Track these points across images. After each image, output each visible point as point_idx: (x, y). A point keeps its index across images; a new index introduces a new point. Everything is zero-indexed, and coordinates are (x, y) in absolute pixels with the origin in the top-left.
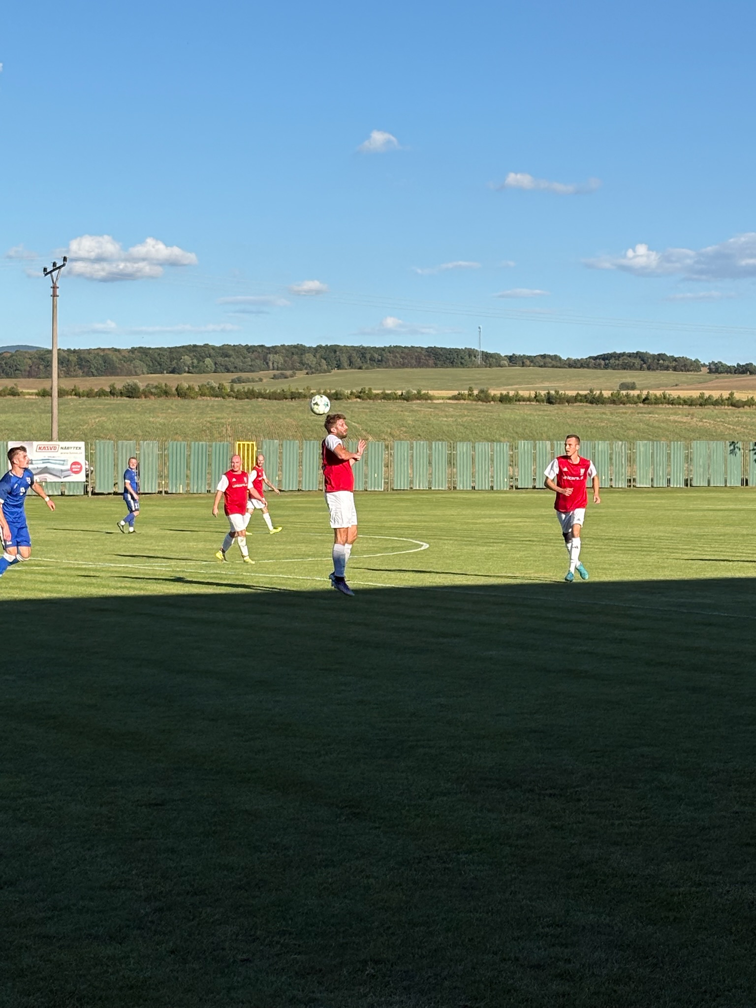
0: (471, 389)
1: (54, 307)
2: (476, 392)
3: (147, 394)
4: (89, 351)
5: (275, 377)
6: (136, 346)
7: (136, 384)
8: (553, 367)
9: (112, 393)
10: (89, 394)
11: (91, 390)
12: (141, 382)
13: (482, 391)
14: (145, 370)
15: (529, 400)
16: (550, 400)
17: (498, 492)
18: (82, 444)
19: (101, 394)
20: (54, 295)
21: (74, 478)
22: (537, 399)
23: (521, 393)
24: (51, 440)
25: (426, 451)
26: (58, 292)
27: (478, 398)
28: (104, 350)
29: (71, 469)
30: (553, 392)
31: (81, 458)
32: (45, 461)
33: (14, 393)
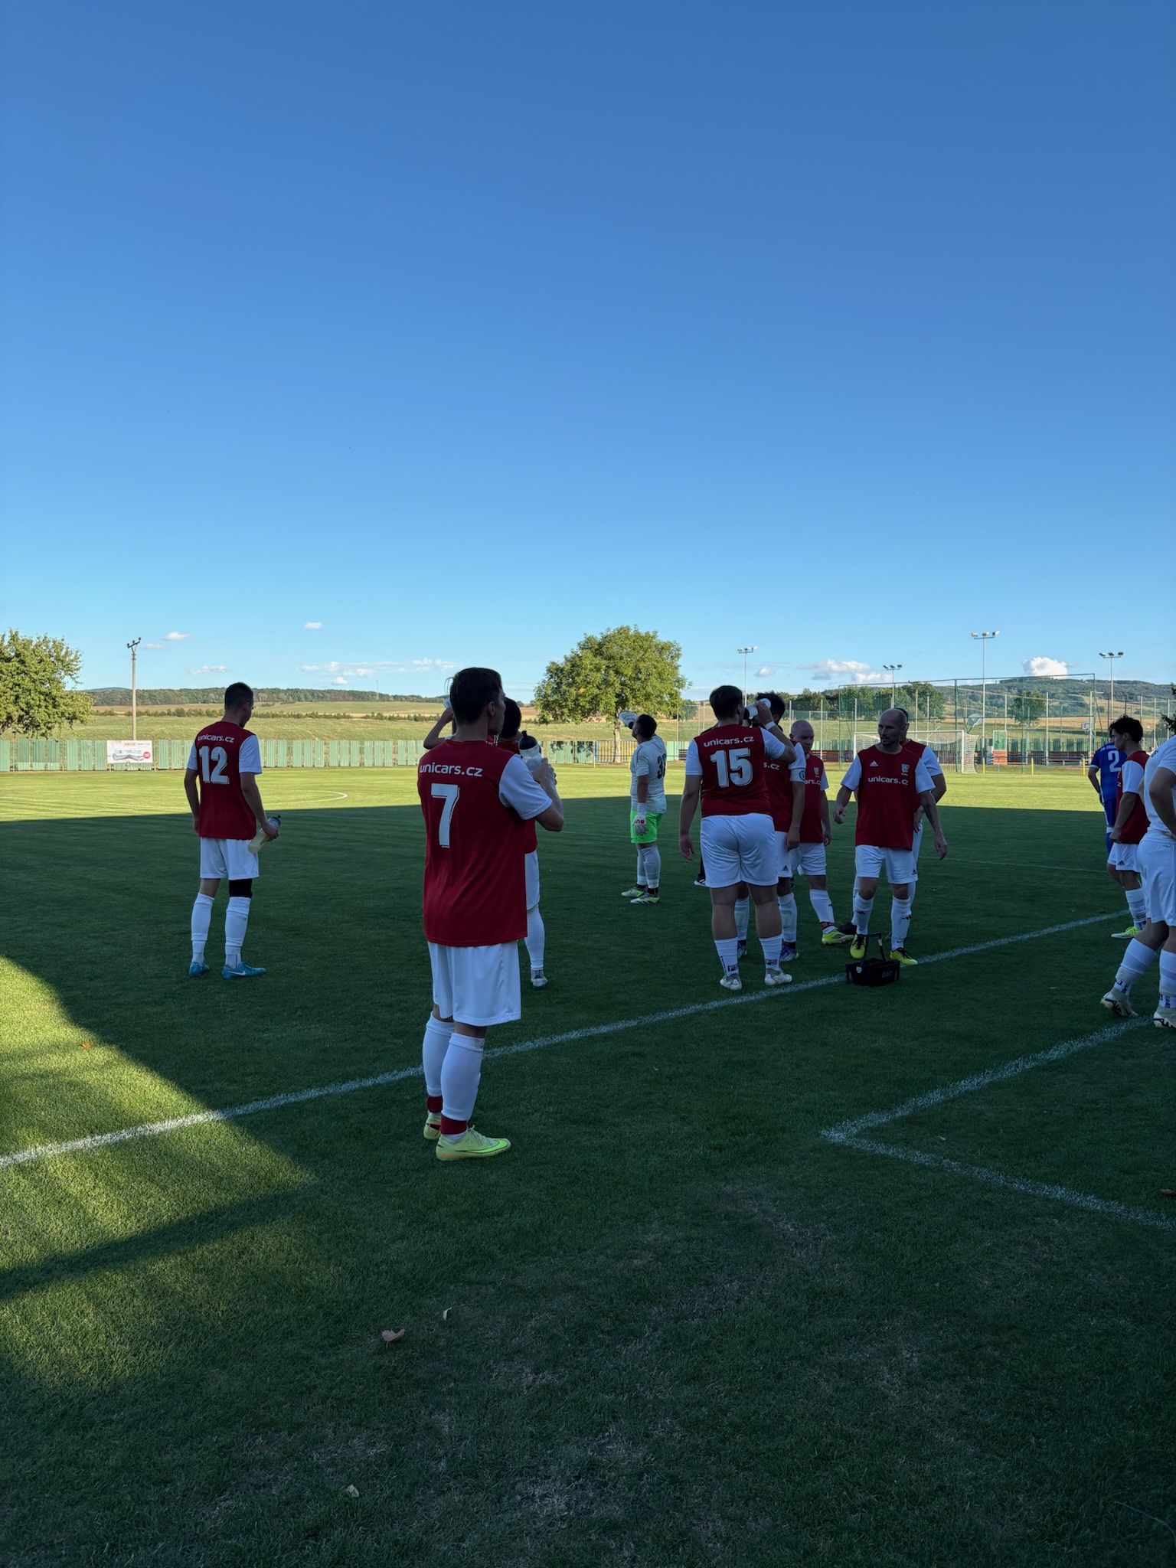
0: (373, 713)
1: (134, 665)
2: (376, 715)
3: (189, 714)
4: (155, 691)
5: (263, 706)
6: (183, 688)
7: (182, 709)
8: (418, 701)
9: (169, 714)
10: (155, 715)
11: (157, 712)
12: (186, 708)
13: (379, 714)
14: (188, 701)
15: (405, 719)
16: (416, 719)
17: (387, 767)
18: (150, 742)
19: (163, 714)
20: (134, 659)
21: (146, 761)
22: (409, 718)
23: (401, 715)
24: (133, 739)
25: (348, 746)
26: (136, 657)
27: (377, 718)
28: (164, 690)
29: (144, 756)
30: (417, 715)
31: (150, 750)
32: (128, 751)
33: (111, 714)
